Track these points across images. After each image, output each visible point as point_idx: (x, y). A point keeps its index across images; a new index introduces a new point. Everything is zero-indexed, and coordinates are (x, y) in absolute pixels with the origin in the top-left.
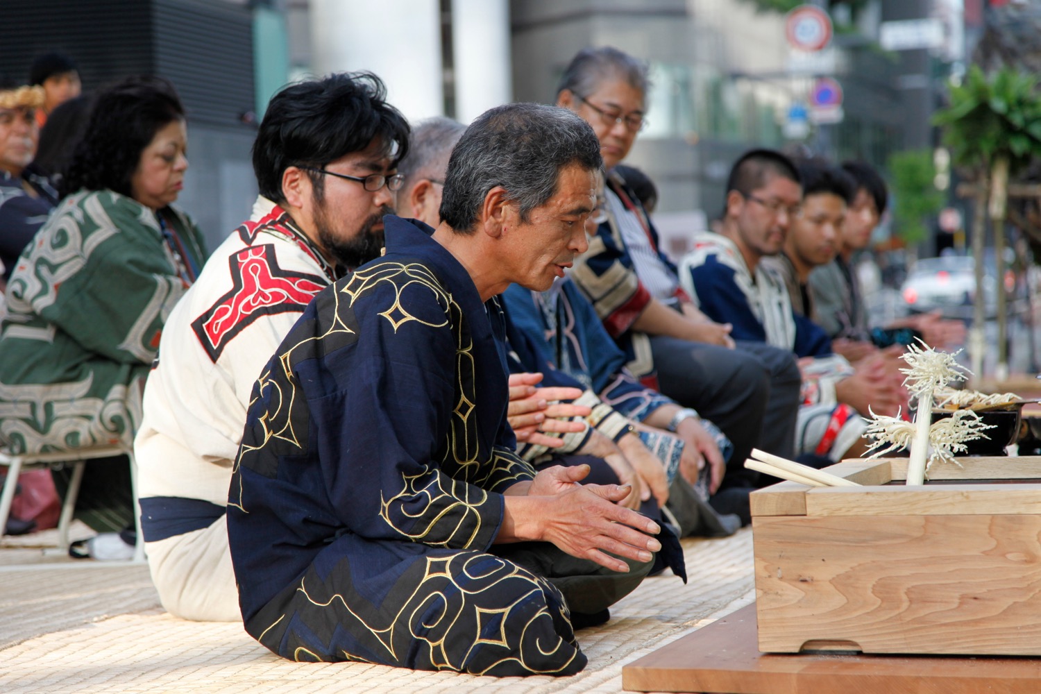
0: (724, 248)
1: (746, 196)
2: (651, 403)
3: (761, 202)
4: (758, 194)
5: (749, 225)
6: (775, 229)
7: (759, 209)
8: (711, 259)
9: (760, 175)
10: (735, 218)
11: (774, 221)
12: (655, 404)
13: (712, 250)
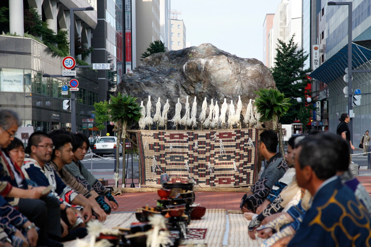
0: (34, 162)
1: (37, 146)
2: (24, 220)
3: (42, 146)
4: (40, 144)
5: (39, 153)
6: (48, 153)
7: (42, 148)
8: (32, 166)
9: (39, 138)
10: (34, 153)
11: (47, 151)
12: (25, 221)
13: (31, 163)
